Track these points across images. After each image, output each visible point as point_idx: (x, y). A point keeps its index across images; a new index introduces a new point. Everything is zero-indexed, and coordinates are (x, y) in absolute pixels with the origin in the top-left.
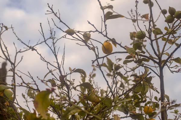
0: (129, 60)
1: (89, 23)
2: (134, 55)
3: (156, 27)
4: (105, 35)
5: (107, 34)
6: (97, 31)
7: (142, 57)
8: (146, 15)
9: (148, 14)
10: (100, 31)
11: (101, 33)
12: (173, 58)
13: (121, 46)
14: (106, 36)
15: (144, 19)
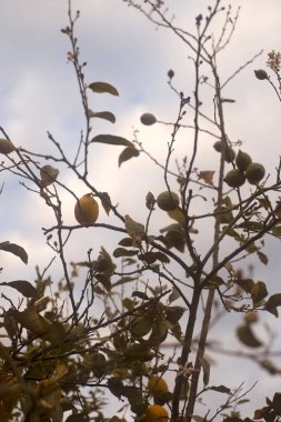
1: (50, 137)
2: (138, 238)
4: (82, 175)
5: (86, 173)
6: (64, 160)
7: (155, 250)
8: (208, 172)
9: (213, 173)
10: (72, 164)
11: (73, 167)
13: (116, 214)
14: (85, 180)
15: (202, 181)
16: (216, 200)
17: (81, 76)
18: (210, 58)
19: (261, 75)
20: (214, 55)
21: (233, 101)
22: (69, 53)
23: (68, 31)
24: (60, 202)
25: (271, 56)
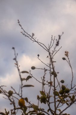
0: (34, 113)
3: (56, 91)
5: (22, 95)
6: (16, 93)
11: (18, 94)
12: (62, 114)
14: (21, 97)
16: (54, 90)
17: (19, 70)
18: (48, 50)
19: (64, 59)
20: (49, 49)
21: (55, 62)
22: (15, 64)
23: (15, 59)
24: (14, 101)
25: (66, 52)
